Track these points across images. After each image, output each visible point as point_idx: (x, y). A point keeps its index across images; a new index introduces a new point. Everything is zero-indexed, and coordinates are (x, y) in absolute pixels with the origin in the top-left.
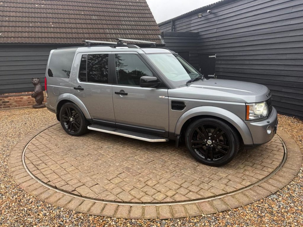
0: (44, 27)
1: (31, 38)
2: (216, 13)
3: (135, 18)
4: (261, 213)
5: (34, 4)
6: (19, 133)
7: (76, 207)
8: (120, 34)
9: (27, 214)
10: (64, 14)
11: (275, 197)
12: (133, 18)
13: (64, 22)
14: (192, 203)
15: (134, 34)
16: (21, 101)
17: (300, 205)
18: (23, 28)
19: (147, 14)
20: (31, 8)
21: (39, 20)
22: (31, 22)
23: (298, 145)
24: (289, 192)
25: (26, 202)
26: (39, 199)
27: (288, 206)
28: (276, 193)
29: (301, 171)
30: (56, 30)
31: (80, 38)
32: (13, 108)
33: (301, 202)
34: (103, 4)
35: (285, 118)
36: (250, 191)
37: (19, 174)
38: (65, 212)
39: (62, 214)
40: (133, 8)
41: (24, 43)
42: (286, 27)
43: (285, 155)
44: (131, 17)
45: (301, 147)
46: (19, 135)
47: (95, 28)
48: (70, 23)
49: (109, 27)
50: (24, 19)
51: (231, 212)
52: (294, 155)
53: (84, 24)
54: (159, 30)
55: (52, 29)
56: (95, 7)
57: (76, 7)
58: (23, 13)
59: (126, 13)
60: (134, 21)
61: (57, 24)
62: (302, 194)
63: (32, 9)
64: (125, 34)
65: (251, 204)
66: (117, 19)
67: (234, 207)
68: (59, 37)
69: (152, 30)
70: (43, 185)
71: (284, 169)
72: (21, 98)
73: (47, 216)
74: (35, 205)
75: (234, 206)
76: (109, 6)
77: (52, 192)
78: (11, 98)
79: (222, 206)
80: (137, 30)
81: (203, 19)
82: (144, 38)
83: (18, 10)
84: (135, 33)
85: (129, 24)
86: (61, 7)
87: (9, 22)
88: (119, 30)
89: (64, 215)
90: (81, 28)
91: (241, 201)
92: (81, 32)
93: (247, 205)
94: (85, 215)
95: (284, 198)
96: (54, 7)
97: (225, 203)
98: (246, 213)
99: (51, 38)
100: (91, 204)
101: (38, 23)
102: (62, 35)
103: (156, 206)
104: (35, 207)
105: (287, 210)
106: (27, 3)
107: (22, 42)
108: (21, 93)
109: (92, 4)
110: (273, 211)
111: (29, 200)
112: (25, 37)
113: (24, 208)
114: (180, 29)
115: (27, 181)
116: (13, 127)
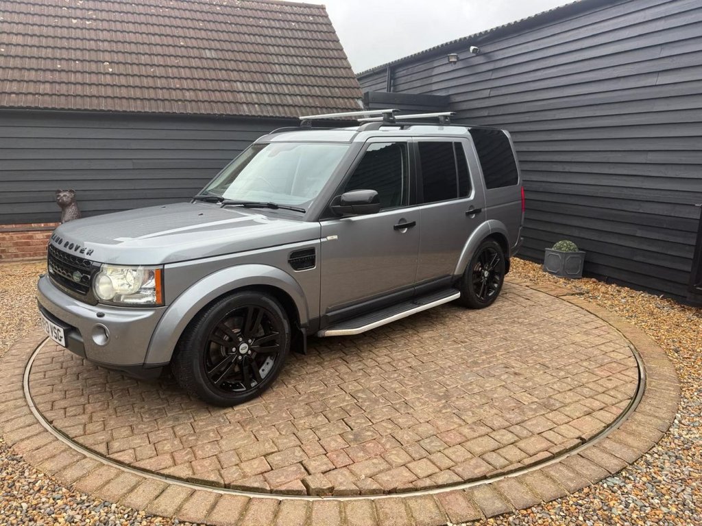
0: (90, 73)
1: (58, 96)
2: (491, 54)
3: (305, 58)
4: (585, 521)
5: (68, 18)
6: (20, 320)
7: (147, 502)
8: (268, 94)
9: (28, 519)
10: (138, 45)
11: (617, 482)
12: (299, 58)
13: (137, 62)
14: (424, 495)
15: (301, 96)
16: (28, 244)
17: (675, 502)
18: (39, 72)
19: (332, 50)
20: (61, 27)
21: (79, 54)
22: (60, 60)
23: (671, 361)
24: (648, 470)
25: (26, 487)
26: (60, 482)
27: (647, 505)
28: (618, 473)
29: (676, 421)
30: (117, 80)
31: (174, 100)
32: (9, 260)
33: (676, 495)
34: (231, 24)
35: (643, 297)
36: (561, 468)
37: (14, 419)
38: (121, 513)
39: (112, 517)
40: (300, 35)
41: (40, 108)
42: (647, 90)
43: (642, 383)
44: (294, 56)
45: (677, 366)
46: (19, 324)
47: (209, 78)
48: (152, 65)
49: (244, 77)
50: (43, 53)
51: (514, 516)
52: (661, 384)
53: (184, 68)
54: (358, 88)
55: (108, 77)
56: (211, 31)
57: (167, 28)
58: (41, 38)
59: (283, 47)
60: (303, 65)
61: (121, 66)
62: (678, 477)
63: (63, 29)
64: (279, 94)
65: (560, 498)
66: (263, 59)
67: (521, 507)
68: (125, 96)
69: (344, 88)
70: (71, 448)
71: (639, 417)
72: (29, 236)
73: (76, 523)
74: (49, 496)
75: (522, 504)
76: (244, 29)
77: (91, 464)
78: (4, 236)
79: (495, 503)
80: (308, 86)
81: (460, 65)
82: (324, 105)
83: (30, 30)
84: (304, 93)
85: (290, 72)
86: (131, 27)
87: (6, 56)
88: (267, 85)
89: (118, 522)
90: (176, 78)
91: (539, 491)
92: (178, 86)
93: (551, 501)
94: (168, 522)
95: (637, 485)
96: (115, 26)
97: (501, 496)
98: (550, 521)
99: (105, 98)
100: (183, 496)
101: (77, 62)
102: (132, 93)
103: (340, 502)
104: (47, 500)
105: (644, 515)
106: (51, 16)
107: (36, 105)
108: (27, 226)
109: (206, 22)
110: (613, 515)
111: (34, 483)
112: (42, 95)
113: (20, 504)
114: (406, 86)
115: (32, 436)
116: (6, 305)
